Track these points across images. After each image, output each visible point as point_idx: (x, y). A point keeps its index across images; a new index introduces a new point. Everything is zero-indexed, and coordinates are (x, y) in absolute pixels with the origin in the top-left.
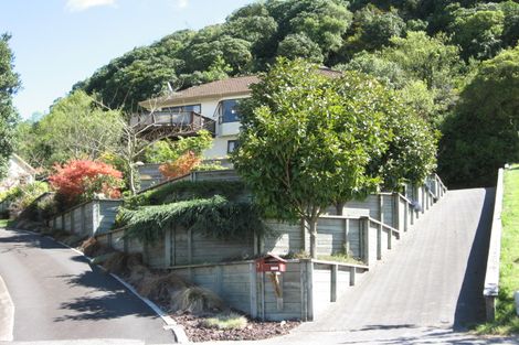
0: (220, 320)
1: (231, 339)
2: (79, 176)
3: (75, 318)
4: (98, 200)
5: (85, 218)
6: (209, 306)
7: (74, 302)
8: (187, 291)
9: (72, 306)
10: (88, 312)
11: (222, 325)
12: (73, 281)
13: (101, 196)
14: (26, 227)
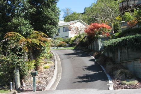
0: (127, 81)
1: (128, 88)
2: (94, 29)
3: (79, 82)
4: (100, 38)
5: (97, 45)
6: (127, 76)
7: (82, 76)
8: (119, 71)
9: (81, 78)
10: (85, 80)
11: (127, 83)
12: (86, 69)
13: (101, 36)
14: (80, 49)
